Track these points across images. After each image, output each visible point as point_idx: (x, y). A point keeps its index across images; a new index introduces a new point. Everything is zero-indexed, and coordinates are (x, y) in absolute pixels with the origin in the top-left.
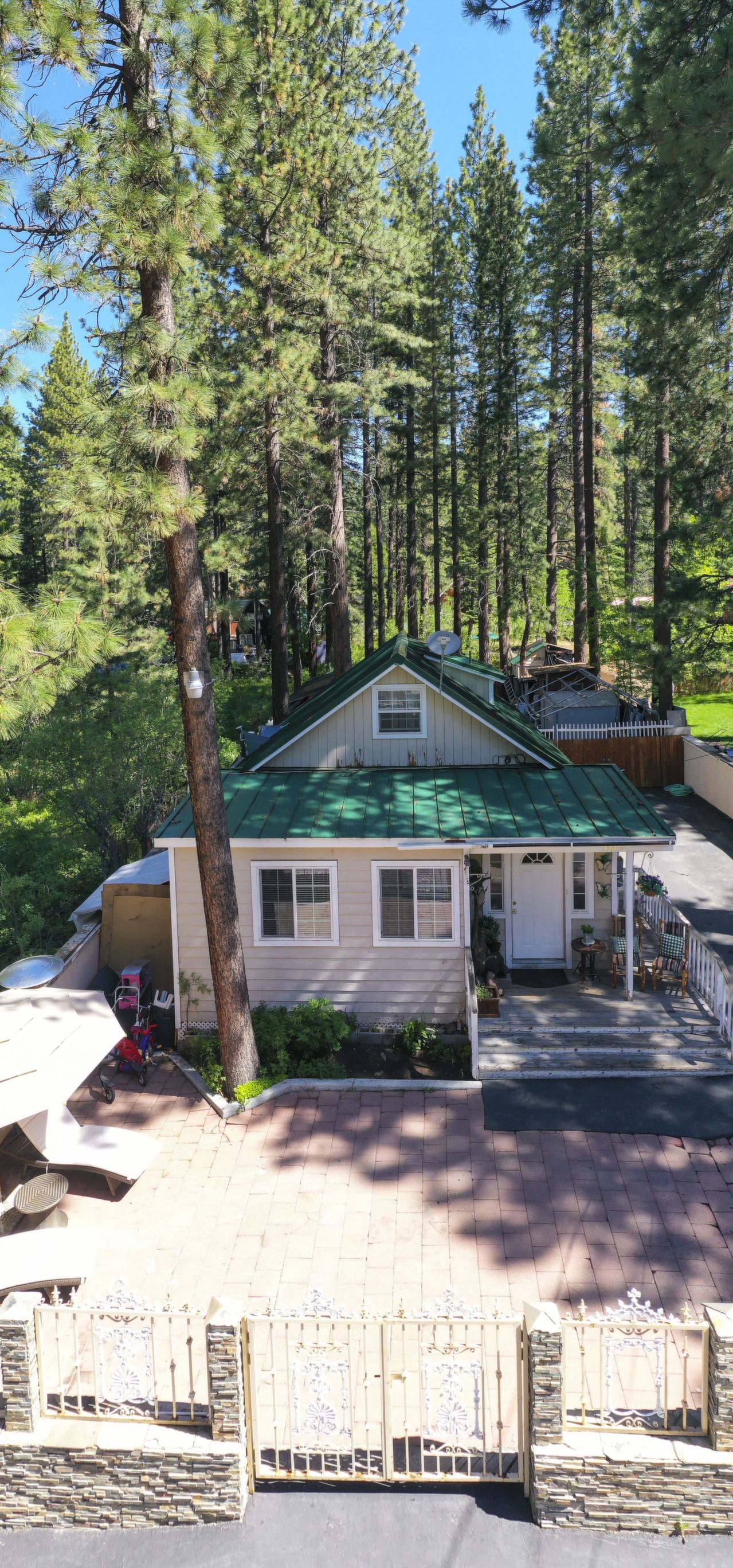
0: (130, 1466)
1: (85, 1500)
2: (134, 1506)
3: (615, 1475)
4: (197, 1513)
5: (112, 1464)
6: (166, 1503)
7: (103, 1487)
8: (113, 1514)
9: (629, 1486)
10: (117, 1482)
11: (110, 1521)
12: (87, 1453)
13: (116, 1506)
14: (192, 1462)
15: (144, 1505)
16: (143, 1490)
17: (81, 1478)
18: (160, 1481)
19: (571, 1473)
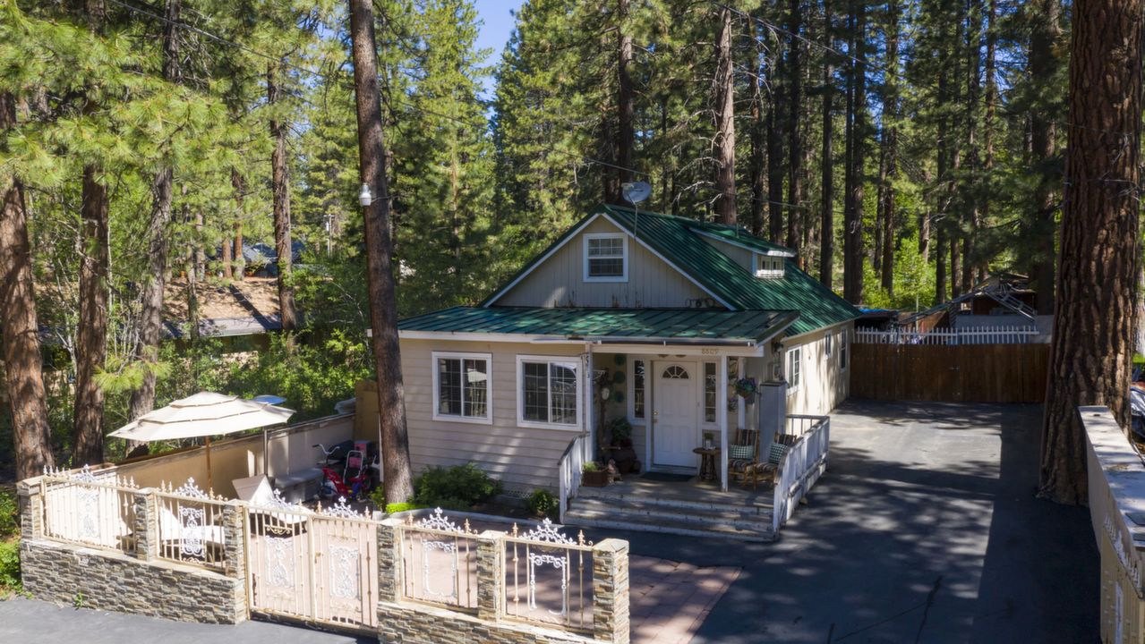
0: (186, 583)
1: (167, 601)
2: (189, 609)
3: (418, 622)
4: (216, 616)
5: (179, 581)
6: (202, 609)
7: (174, 595)
8: (179, 612)
9: (425, 631)
10: (182, 593)
11: (178, 617)
12: (168, 572)
13: (181, 608)
14: (213, 583)
15: (192, 609)
16: (192, 599)
17: (166, 588)
18: (198, 594)
19: (396, 618)
